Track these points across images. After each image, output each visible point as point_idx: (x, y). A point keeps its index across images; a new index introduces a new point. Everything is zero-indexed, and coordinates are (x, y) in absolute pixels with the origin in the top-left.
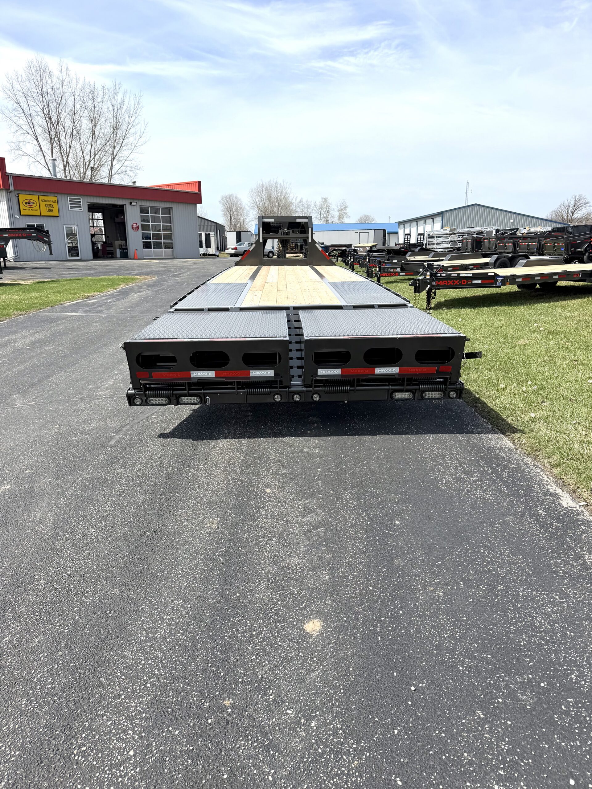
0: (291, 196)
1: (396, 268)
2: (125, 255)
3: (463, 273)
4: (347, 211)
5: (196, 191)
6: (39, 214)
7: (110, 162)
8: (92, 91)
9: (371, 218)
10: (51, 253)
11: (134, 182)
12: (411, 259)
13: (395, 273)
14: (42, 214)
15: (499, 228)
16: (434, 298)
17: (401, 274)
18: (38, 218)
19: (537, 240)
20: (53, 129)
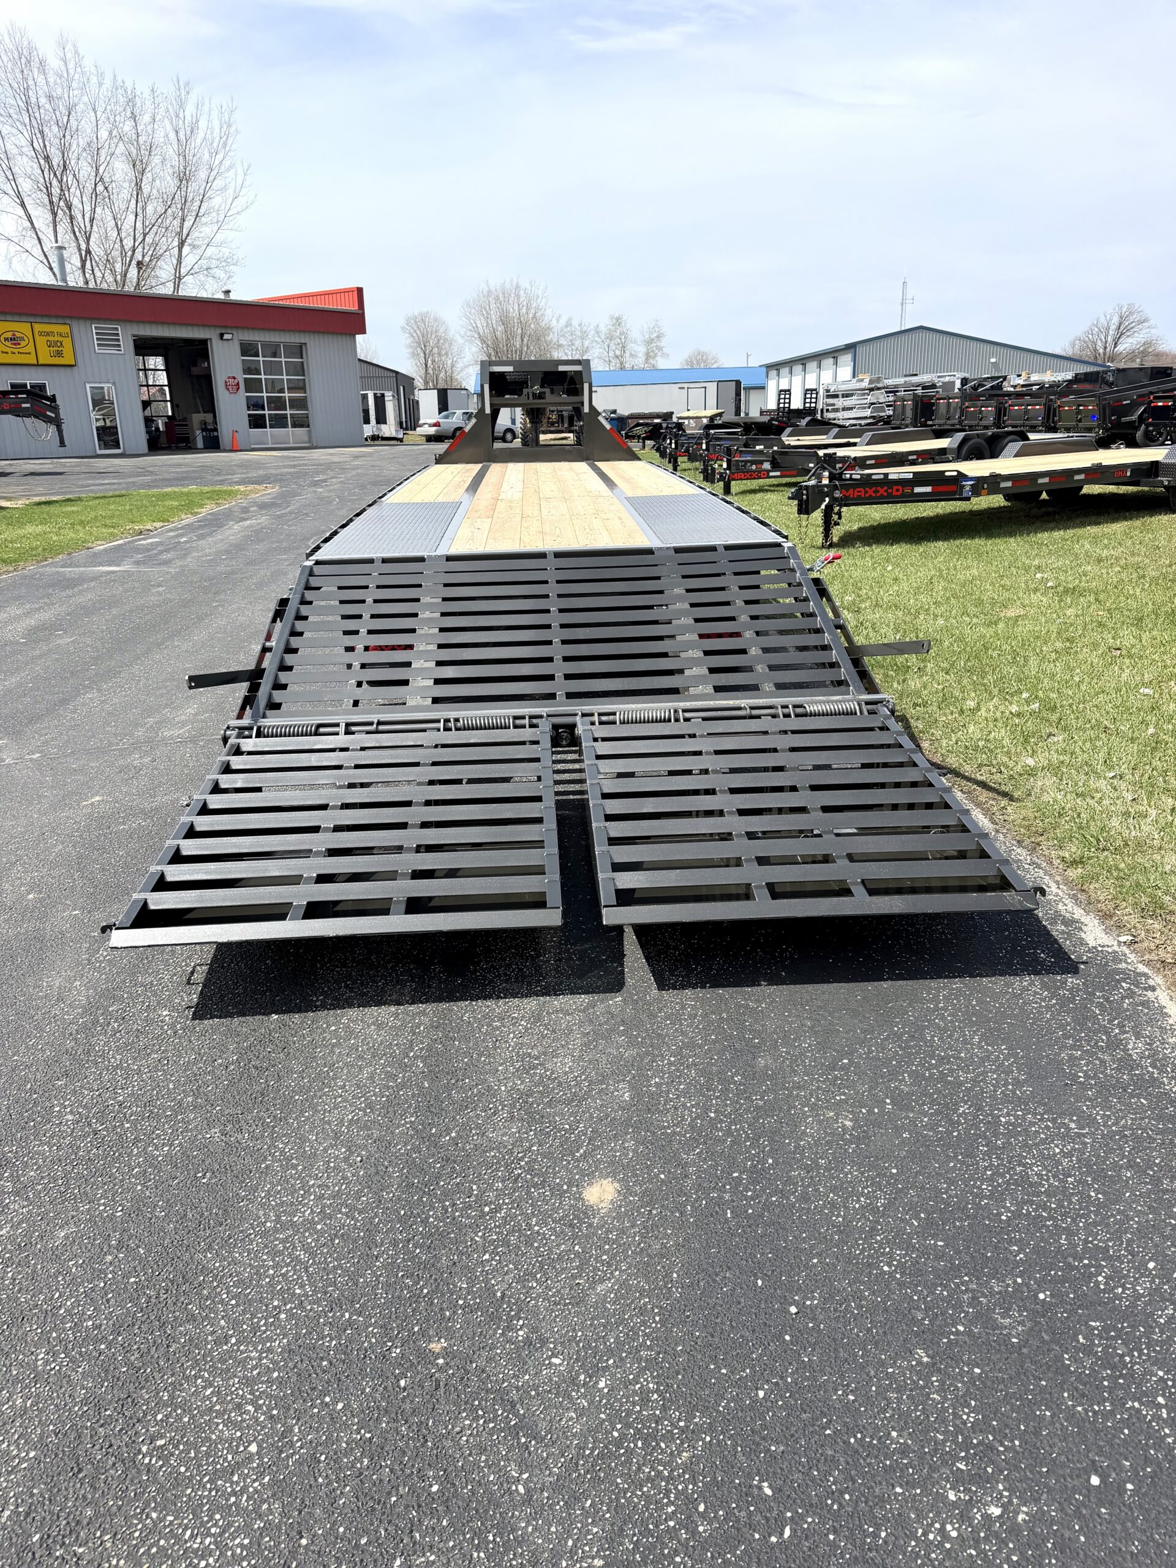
0: (548, 312)
1: (761, 462)
2: (213, 444)
3: (895, 473)
4: (662, 344)
5: (354, 308)
6: (35, 362)
7: (176, 250)
8: (131, 101)
9: (710, 357)
10: (62, 443)
11: (227, 292)
12: (793, 443)
13: (760, 472)
14: (41, 362)
15: (967, 375)
16: (837, 524)
17: (772, 474)
18: (33, 369)
19: (1043, 400)
20: (55, 182)
